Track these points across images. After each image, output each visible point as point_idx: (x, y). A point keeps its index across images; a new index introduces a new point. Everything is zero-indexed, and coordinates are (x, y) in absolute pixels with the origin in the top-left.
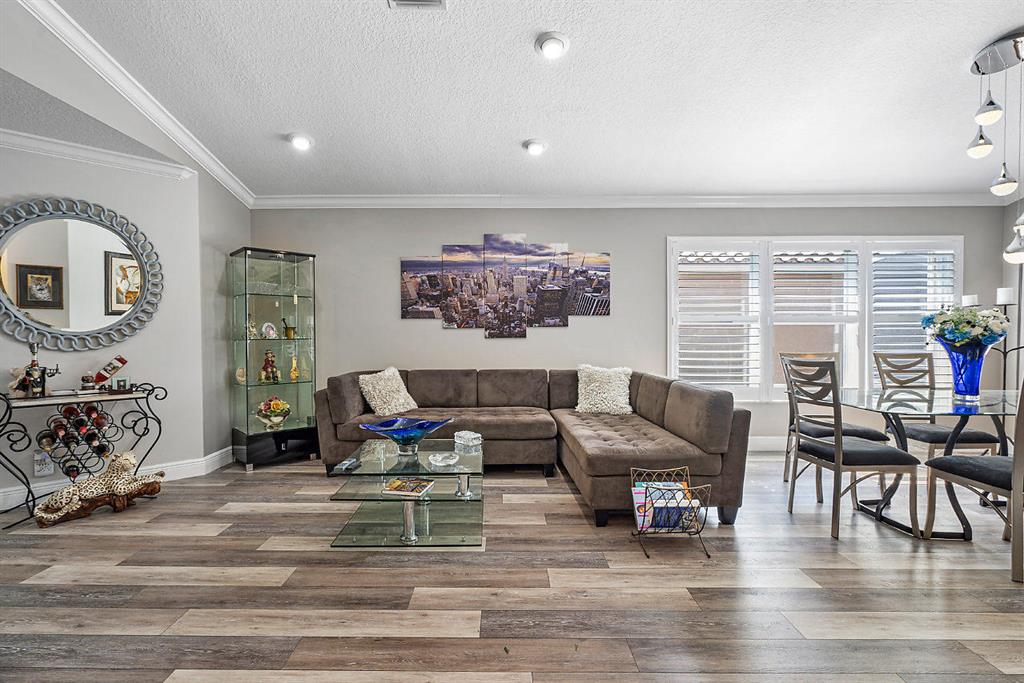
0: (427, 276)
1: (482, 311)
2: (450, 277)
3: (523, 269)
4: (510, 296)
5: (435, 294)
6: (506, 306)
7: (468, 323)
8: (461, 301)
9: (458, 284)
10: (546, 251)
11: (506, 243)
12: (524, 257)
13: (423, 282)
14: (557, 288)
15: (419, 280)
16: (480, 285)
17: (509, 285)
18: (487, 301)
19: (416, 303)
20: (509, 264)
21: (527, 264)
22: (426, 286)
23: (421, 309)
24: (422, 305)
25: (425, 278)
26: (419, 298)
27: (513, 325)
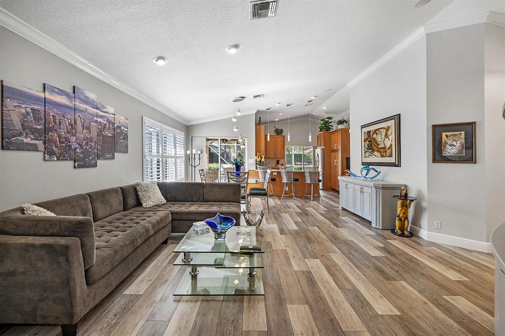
0: (32, 109)
1: (73, 147)
2: (51, 114)
3: (96, 119)
4: (89, 137)
5: (39, 127)
6: (87, 144)
7: (64, 156)
8: (60, 136)
9: (58, 122)
10: (106, 110)
11: (87, 97)
12: (96, 111)
13: (28, 113)
14: (110, 135)
15: (23, 111)
16: (72, 125)
17: (88, 128)
18: (77, 139)
19: (20, 134)
20: (89, 114)
21: (97, 116)
22: (31, 118)
23: (25, 140)
24: (26, 137)
25: (29, 110)
26: (24, 129)
27: (91, 158)
